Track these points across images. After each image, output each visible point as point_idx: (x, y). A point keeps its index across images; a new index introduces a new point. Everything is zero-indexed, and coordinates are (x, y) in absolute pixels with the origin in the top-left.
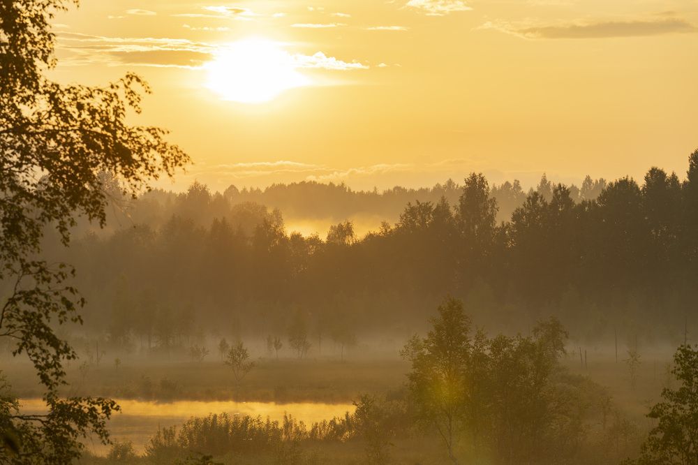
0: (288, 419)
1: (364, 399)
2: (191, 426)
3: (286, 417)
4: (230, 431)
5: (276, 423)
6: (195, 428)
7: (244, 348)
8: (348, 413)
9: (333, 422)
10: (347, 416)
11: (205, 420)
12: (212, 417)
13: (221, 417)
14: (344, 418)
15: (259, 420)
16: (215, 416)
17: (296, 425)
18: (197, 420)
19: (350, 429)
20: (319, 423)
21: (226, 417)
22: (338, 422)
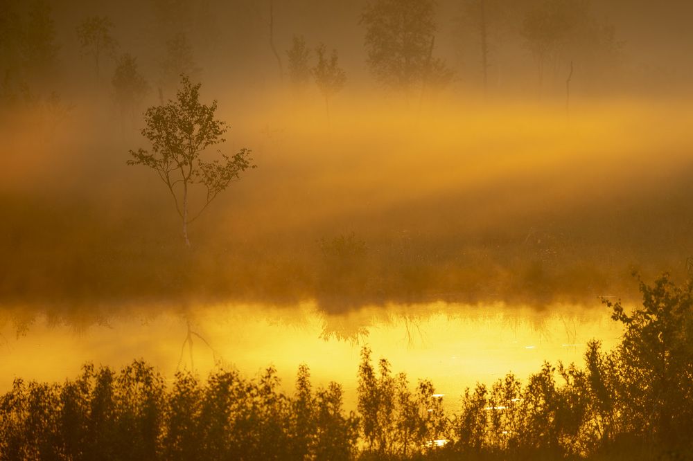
0: (377, 375)
1: (652, 297)
2: (13, 415)
3: (367, 370)
4: (164, 431)
5: (335, 395)
6: (32, 423)
7: (204, 100)
8: (594, 347)
9: (541, 383)
10: (592, 357)
11: (70, 393)
12: (93, 383)
13: (126, 381)
14: (582, 366)
15: (268, 389)
16: (106, 378)
17: (404, 398)
18: (39, 393)
19: (605, 407)
20: (489, 389)
21: (148, 382)
22: (559, 383)
